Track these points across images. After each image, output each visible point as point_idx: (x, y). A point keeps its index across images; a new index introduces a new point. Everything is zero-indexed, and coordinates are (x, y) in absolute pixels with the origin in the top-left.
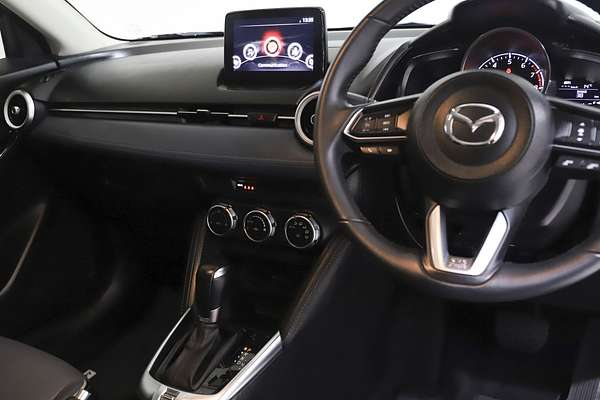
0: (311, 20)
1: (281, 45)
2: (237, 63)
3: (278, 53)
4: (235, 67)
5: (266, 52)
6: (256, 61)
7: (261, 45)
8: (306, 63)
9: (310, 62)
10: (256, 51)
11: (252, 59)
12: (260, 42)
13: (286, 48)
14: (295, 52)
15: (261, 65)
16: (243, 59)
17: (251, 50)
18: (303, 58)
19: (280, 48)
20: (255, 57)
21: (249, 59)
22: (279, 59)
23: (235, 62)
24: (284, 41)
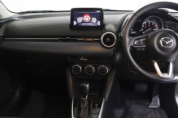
0: (99, 12)
2: (75, 23)
3: (89, 20)
4: (74, 25)
5: (85, 20)
6: (82, 23)
8: (98, 23)
9: (99, 23)
10: (82, 20)
12: (83, 17)
13: (91, 19)
14: (94, 20)
16: (77, 22)
17: (80, 20)
18: (97, 22)
19: (89, 19)
20: (81, 22)
21: (79, 22)
22: (89, 22)
23: (74, 23)
24: (91, 17)
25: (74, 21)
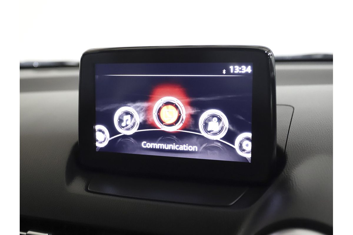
0: (248, 69)
1: (186, 112)
4: (98, 145)
6: (138, 137)
7: (148, 110)
8: (236, 146)
10: (139, 119)
11: (130, 133)
12: (145, 105)
13: (195, 118)
14: (214, 125)
15: (146, 145)
16: (113, 131)
17: (128, 118)
18: (230, 137)
19: (184, 116)
20: (135, 130)
21: (123, 132)
22: (180, 137)
23: (99, 136)
24: (192, 104)
25: (98, 127)
